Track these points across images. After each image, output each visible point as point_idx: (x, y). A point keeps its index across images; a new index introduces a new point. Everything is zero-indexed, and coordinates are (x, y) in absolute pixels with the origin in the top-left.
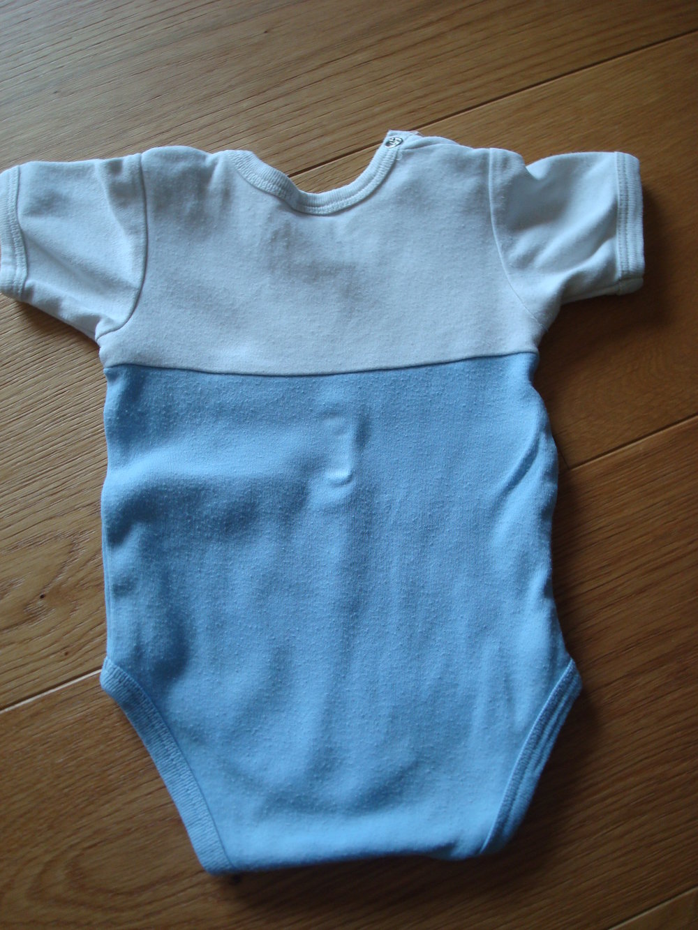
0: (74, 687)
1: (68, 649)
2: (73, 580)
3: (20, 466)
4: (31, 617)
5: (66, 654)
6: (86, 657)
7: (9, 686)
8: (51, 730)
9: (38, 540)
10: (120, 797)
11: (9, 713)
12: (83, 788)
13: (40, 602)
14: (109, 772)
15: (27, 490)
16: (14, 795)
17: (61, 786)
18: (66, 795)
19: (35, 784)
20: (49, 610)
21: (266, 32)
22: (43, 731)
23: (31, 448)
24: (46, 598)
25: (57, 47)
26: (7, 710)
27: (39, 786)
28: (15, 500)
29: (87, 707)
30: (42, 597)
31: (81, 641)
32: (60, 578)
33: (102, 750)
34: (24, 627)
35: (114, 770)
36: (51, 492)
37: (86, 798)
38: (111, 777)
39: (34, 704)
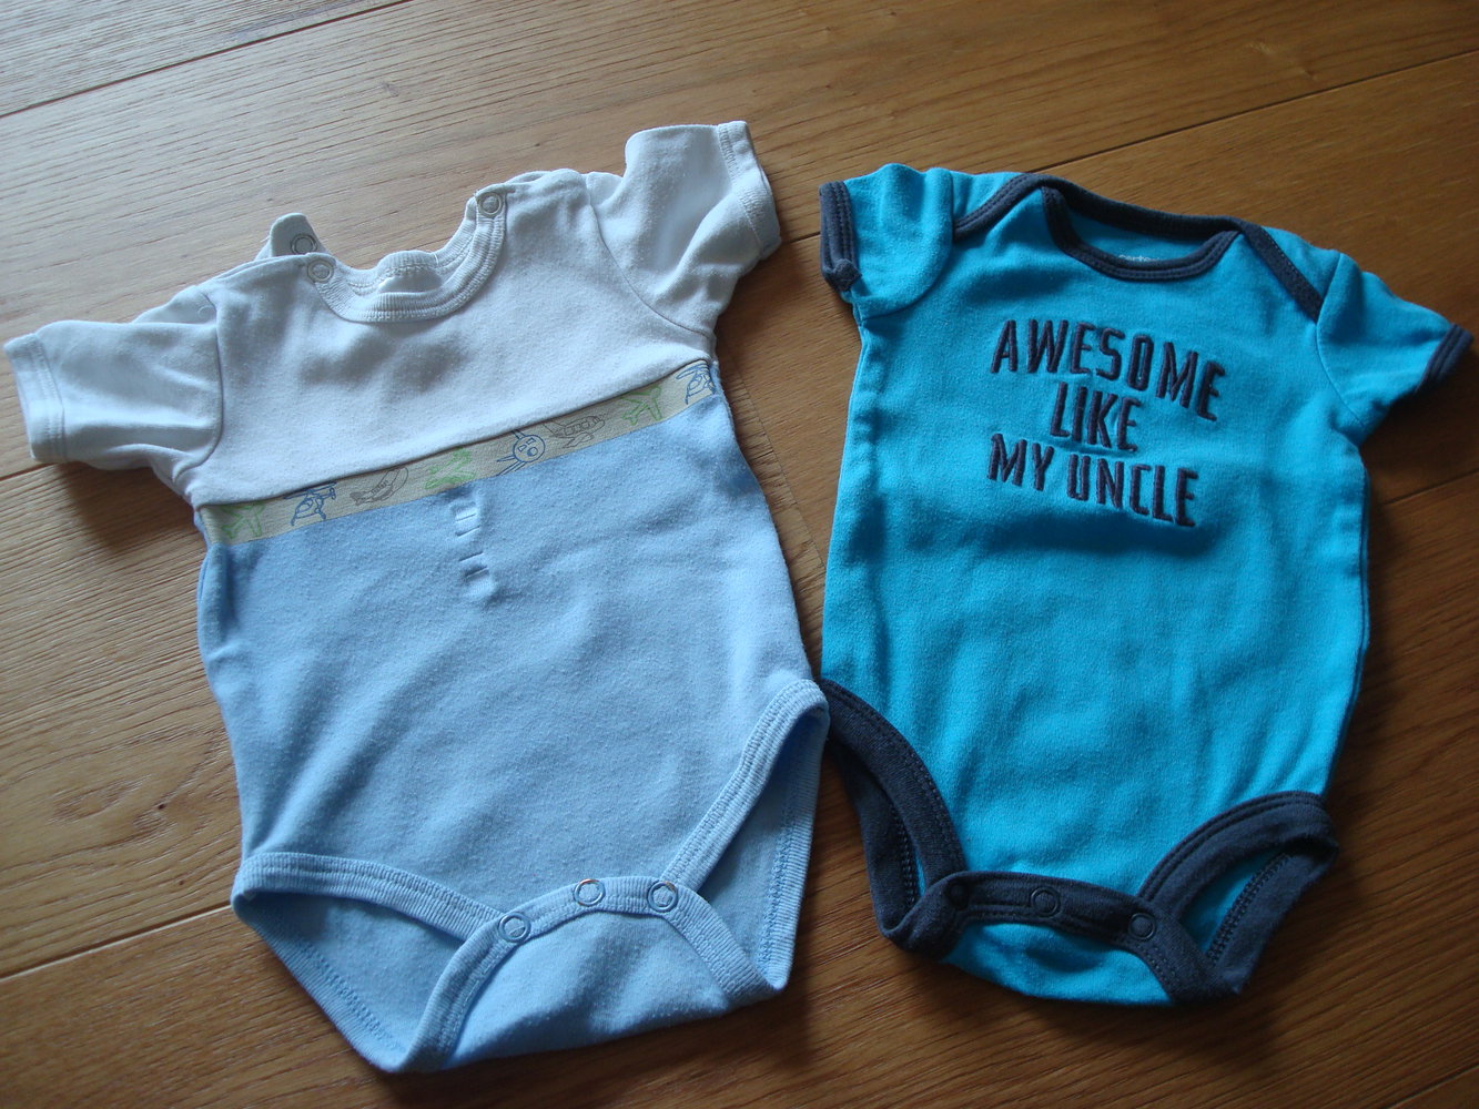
0: (185, 928)
1: (185, 877)
2: (204, 788)
3: (157, 641)
4: (144, 832)
5: (182, 883)
6: (207, 889)
7: (98, 920)
8: (146, 982)
9: (166, 734)
10: (225, 1080)
11: (93, 956)
12: (176, 1065)
13: (158, 814)
14: (215, 1045)
15: (161, 671)
16: (84, 1065)
17: (148, 1059)
18: (153, 1072)
19: (112, 1054)
20: (167, 825)
21: (538, 145)
22: (134, 983)
23: (175, 619)
24: (165, 809)
25: (280, 147)
26: (90, 952)
27: (119, 1057)
28: (145, 682)
29: (198, 955)
30: (161, 807)
31: (205, 867)
32: (189, 784)
33: (210, 1015)
34: (132, 845)
35: (224, 1041)
36: (193, 676)
37: (178, 1078)
38: (218, 1051)
39: (128, 947)
